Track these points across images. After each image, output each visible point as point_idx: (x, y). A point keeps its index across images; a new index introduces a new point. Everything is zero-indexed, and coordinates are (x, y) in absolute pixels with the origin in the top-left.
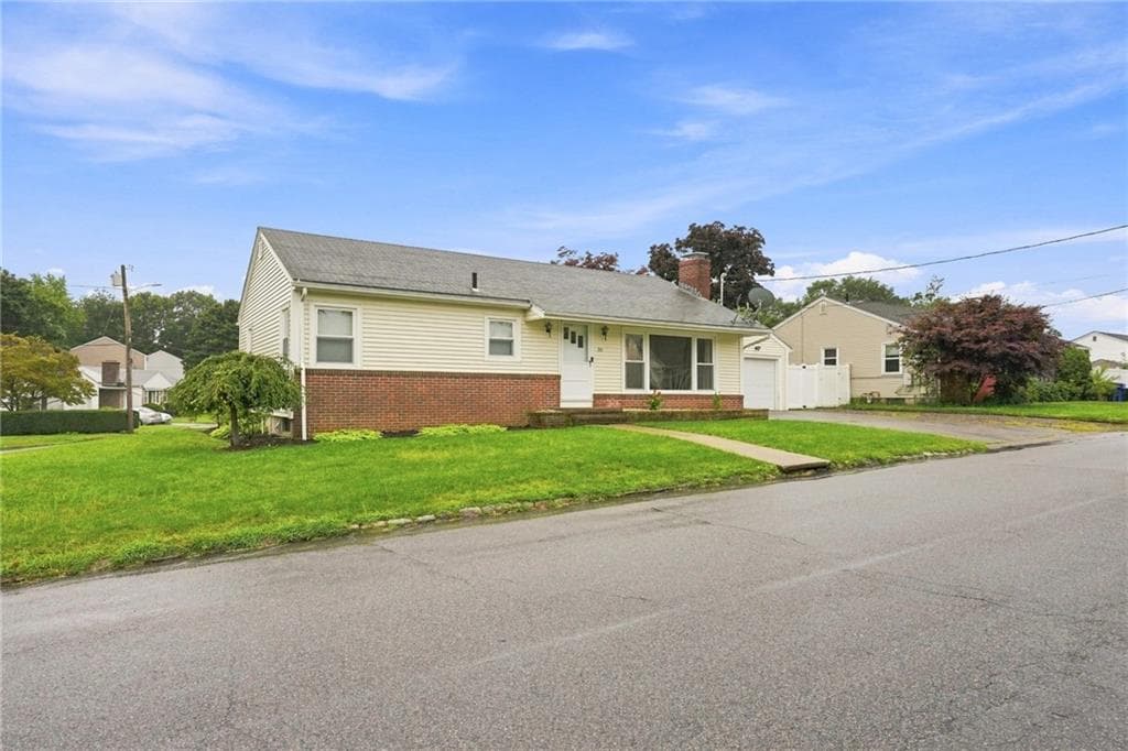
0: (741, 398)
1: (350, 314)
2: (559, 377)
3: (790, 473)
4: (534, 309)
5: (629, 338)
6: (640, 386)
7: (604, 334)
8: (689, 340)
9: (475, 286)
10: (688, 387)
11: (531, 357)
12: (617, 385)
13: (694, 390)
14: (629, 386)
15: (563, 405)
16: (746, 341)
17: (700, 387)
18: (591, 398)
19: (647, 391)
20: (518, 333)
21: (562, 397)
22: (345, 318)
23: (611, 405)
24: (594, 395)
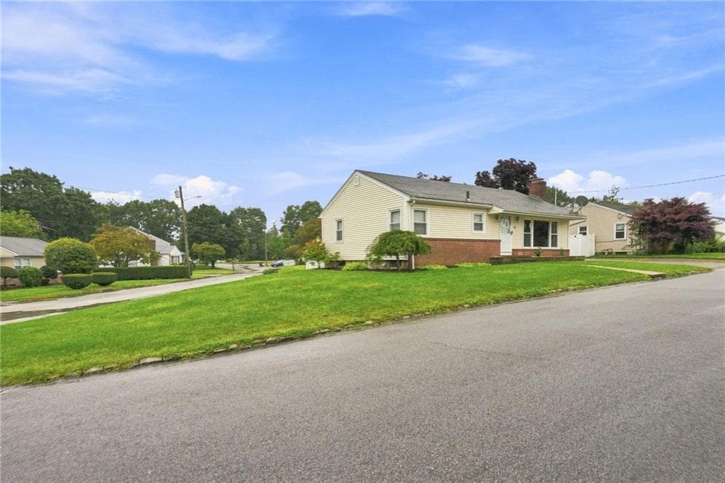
0: (568, 251)
1: (424, 212)
2: (500, 241)
3: (654, 278)
4: (495, 208)
5: (525, 221)
6: (529, 245)
7: (517, 220)
8: (548, 223)
9: (468, 198)
10: (547, 246)
11: (489, 232)
12: (520, 245)
13: (550, 247)
14: (525, 245)
15: (501, 254)
16: (571, 223)
17: (552, 246)
18: (511, 251)
19: (532, 247)
20: (485, 220)
21: (501, 251)
22: (422, 214)
23: (520, 254)
24: (513, 250)
